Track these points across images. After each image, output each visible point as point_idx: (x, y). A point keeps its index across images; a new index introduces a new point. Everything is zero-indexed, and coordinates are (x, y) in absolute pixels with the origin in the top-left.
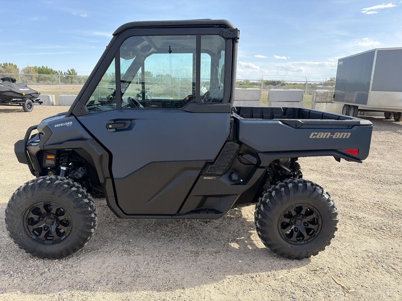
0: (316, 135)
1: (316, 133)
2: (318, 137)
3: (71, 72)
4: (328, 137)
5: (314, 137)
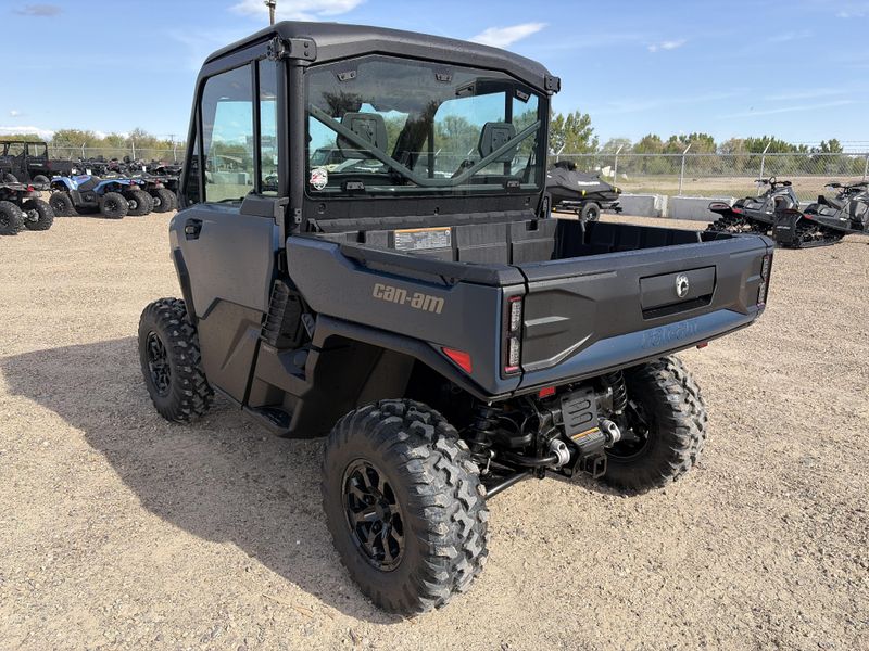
3: (829, 146)
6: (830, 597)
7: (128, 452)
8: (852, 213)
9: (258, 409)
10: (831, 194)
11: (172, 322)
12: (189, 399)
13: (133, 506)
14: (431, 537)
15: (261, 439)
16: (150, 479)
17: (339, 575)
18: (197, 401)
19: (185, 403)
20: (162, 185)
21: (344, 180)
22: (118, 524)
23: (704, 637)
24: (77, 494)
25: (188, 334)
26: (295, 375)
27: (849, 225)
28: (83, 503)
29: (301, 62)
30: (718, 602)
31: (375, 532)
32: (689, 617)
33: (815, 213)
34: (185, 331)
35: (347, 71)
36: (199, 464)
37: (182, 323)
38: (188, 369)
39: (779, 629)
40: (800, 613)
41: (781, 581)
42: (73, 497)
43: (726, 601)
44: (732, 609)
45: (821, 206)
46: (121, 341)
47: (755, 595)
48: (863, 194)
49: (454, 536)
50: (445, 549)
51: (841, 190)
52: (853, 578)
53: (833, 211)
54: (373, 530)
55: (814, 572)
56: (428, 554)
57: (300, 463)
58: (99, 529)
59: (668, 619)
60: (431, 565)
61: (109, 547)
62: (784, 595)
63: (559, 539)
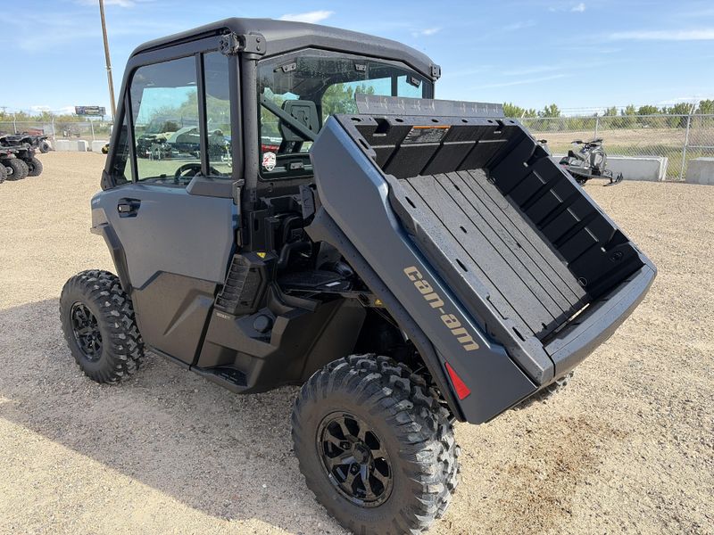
0: (418, 279)
1: (420, 276)
2: (418, 284)
3: (550, 110)
4: (434, 305)
5: (412, 278)
6: (696, 475)
7: (70, 418)
8: (592, 163)
9: (208, 369)
10: (576, 148)
11: (102, 293)
12: (124, 363)
13: (94, 472)
14: (423, 478)
15: (193, 392)
16: (101, 442)
17: (313, 512)
18: (131, 363)
19: (120, 367)
20: (13, 156)
21: (288, 162)
22: (87, 491)
23: (623, 523)
24: (34, 466)
25: (120, 304)
26: (256, 338)
27: (590, 172)
28: (44, 474)
29: (253, 56)
30: (620, 490)
31: (354, 473)
32: (605, 507)
33: (567, 164)
34: (116, 301)
35: (288, 63)
36: (144, 422)
37: (112, 294)
38: (122, 336)
39: (673, 507)
40: (682, 492)
41: (658, 467)
42: (32, 470)
43: (626, 489)
44: (633, 495)
45: (571, 158)
46: (21, 308)
47: (644, 481)
48: (598, 148)
49: (440, 473)
50: (436, 487)
51: (583, 145)
52: (706, 458)
53: (580, 161)
54: (352, 472)
55: (679, 457)
56: (420, 491)
57: (237, 411)
58: (70, 497)
59: (592, 512)
60: (423, 501)
61: (87, 515)
62: (665, 478)
63: (481, 454)
